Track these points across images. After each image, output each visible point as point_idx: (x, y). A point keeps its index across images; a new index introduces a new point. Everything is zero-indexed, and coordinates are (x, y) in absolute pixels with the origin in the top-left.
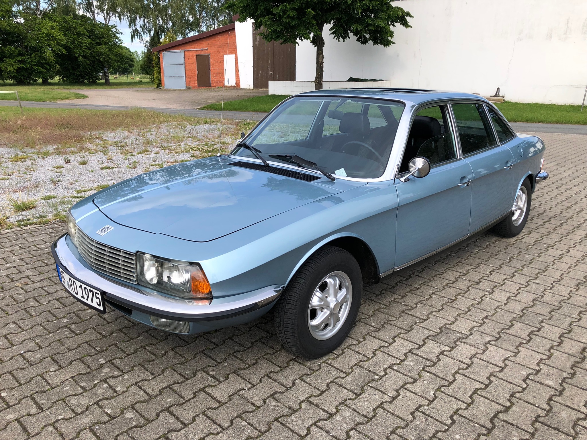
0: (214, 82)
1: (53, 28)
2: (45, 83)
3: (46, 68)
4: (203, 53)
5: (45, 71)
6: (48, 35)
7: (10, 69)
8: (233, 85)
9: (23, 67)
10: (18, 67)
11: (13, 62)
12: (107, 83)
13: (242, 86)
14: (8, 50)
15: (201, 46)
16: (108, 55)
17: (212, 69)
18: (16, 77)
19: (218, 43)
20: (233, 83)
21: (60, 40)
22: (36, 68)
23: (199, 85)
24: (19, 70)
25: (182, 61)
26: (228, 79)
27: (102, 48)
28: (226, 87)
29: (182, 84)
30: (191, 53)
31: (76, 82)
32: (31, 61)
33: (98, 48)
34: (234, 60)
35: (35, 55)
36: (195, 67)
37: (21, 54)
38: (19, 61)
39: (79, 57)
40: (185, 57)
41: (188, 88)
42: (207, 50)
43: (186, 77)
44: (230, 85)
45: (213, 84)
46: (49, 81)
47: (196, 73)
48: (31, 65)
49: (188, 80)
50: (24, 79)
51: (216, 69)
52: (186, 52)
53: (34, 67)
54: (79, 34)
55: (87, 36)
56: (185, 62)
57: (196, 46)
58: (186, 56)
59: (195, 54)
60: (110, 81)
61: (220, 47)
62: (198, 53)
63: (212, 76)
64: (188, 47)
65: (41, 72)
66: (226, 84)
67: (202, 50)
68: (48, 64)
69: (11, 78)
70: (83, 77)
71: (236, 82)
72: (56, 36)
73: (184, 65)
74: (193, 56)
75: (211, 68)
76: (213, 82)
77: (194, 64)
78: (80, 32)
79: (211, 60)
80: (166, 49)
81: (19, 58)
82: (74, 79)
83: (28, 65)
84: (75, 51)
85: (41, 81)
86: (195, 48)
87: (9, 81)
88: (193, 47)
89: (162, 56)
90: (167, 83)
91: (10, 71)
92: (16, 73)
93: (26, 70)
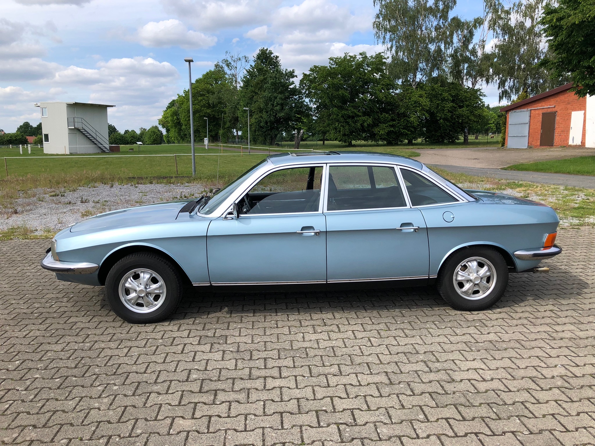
0: (558, 141)
1: (421, 96)
2: (410, 143)
3: (411, 131)
4: (549, 111)
5: (410, 133)
6: (415, 102)
7: (382, 132)
8: (578, 144)
9: (392, 130)
10: (388, 131)
11: (385, 126)
12: (466, 143)
13: (587, 146)
14: (383, 117)
15: (549, 104)
16: (468, 117)
17: (557, 128)
18: (386, 138)
19: (567, 99)
20: (578, 142)
21: (425, 106)
22: (402, 131)
23: (541, 145)
24: (389, 133)
25: (527, 120)
26: (573, 137)
27: (464, 111)
28: (570, 146)
29: (524, 144)
30: (537, 112)
31: (436, 142)
32: (400, 125)
33: (460, 111)
34: (583, 116)
35: (404, 120)
36: (539, 125)
37: (393, 120)
38: (390, 125)
39: (440, 119)
40: (530, 116)
41: (530, 147)
42: (554, 107)
43: (529, 136)
44: (575, 144)
45: (556, 143)
46: (413, 142)
47: (540, 131)
48: (399, 128)
49: (531, 140)
50: (392, 140)
51: (562, 127)
52: (532, 111)
53: (401, 130)
54: (443, 100)
55: (450, 100)
56: (530, 122)
57: (544, 104)
58: (532, 115)
59: (541, 112)
60: (469, 141)
61: (569, 103)
62: (545, 111)
63: (556, 134)
64: (535, 105)
65: (407, 134)
66: (570, 143)
67: (549, 108)
68: (413, 127)
69: (383, 139)
70: (443, 138)
71: (582, 141)
72: (422, 103)
73: (528, 125)
74: (539, 114)
75: (556, 126)
76: (556, 141)
77: (539, 123)
78: (444, 98)
79: (557, 118)
80: (513, 109)
81: (391, 123)
82: (434, 140)
83: (397, 129)
84: (438, 114)
85: (406, 141)
86: (542, 106)
87: (380, 143)
88: (540, 105)
89: (508, 116)
90: (511, 143)
91: (382, 134)
92: (387, 136)
93: (395, 133)
